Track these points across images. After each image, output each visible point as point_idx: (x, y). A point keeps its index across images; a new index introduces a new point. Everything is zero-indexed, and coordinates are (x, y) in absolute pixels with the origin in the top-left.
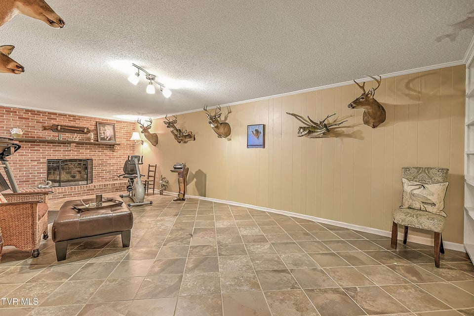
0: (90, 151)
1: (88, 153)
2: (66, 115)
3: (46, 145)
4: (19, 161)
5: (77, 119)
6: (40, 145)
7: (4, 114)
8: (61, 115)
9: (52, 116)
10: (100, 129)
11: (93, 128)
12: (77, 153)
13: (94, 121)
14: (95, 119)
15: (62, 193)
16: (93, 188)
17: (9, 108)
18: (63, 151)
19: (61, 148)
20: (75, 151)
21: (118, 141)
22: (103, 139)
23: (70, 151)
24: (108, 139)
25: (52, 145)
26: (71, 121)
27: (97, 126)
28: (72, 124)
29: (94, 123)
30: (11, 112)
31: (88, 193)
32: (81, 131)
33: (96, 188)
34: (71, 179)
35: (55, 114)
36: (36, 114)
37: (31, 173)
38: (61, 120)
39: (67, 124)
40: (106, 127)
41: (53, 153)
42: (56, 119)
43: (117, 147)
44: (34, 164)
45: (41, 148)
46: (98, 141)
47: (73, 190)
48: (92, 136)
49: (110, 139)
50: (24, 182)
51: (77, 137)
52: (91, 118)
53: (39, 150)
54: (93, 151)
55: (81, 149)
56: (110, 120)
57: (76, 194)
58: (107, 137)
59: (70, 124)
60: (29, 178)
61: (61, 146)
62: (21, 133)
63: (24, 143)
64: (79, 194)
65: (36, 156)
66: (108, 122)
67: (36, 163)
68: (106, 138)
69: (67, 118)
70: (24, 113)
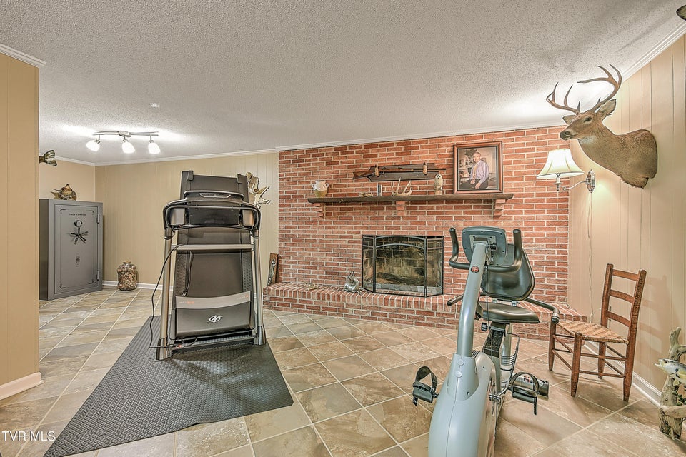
0: (437, 218)
1: (435, 223)
2: (392, 145)
3: (361, 209)
4: (327, 237)
5: (412, 148)
6: (351, 209)
7: (310, 160)
8: (384, 145)
9: (371, 151)
10: (460, 162)
11: (445, 162)
12: (412, 223)
13: (447, 146)
14: (450, 138)
16: (430, 309)
17: (315, 150)
18: (387, 218)
19: (384, 213)
20: (409, 218)
21: (507, 187)
22: (466, 186)
23: (399, 217)
24: (478, 185)
25: (369, 206)
26: (402, 154)
27: (453, 155)
28: (404, 160)
29: (447, 150)
30: (319, 155)
31: (419, 318)
32: (414, 171)
33: (439, 310)
35: (374, 146)
36: (348, 153)
37: (340, 260)
38: (384, 155)
39: (394, 162)
40: (476, 155)
41: (371, 223)
42: (375, 156)
44: (343, 243)
45: (354, 214)
46: (452, 192)
47: (389, 307)
48: (440, 181)
49: (484, 186)
50: (332, 273)
51: (405, 189)
52: (442, 139)
53: (351, 219)
54: (443, 218)
55: (419, 213)
56: (488, 135)
58: (477, 181)
59: (399, 162)
60: (338, 269)
61: (383, 209)
62: (325, 189)
63: (332, 206)
64: (401, 317)
65: (346, 228)
66: (484, 140)
67: (346, 242)
68: (473, 182)
69: (394, 149)
70: (334, 154)
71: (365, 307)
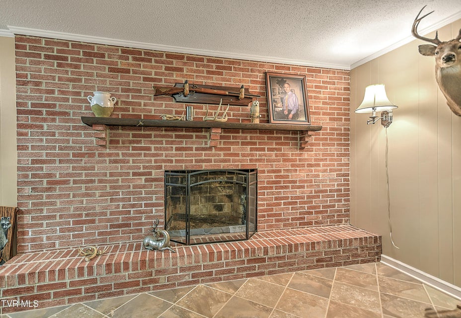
0: (251, 149)
1: (248, 155)
2: (201, 60)
3: (163, 136)
4: (111, 175)
5: (224, 68)
6: (149, 136)
7: (79, 60)
8: (192, 59)
9: (175, 63)
10: (273, 90)
11: (256, 89)
12: (225, 155)
13: (259, 71)
14: (262, 64)
15: (190, 269)
16: (262, 255)
17: (89, 46)
18: (197, 149)
19: (193, 143)
20: (221, 149)
21: (314, 121)
22: (283, 116)
23: (210, 148)
24: (291, 116)
25: (174, 134)
26: (213, 73)
27: (266, 83)
28: (214, 80)
29: (259, 77)
30: (95, 55)
31: (249, 269)
32: (233, 97)
33: (270, 254)
34: (214, 212)
35: (180, 57)
36: (143, 60)
37: (133, 206)
38: (192, 71)
39: (204, 81)
40: (286, 85)
41: (176, 155)
42: (181, 70)
43: (311, 139)
44: (138, 182)
45: (152, 142)
46: (268, 121)
47: (215, 262)
48: (256, 108)
49: (296, 116)
50: (120, 226)
51: (224, 114)
52: (254, 64)
53: (149, 149)
54: (257, 149)
55: (232, 143)
56: (296, 68)
57: (223, 272)
58: (290, 111)
59: (209, 82)
60: (130, 218)
61: (191, 137)
62: (110, 104)
63: (120, 131)
64: (230, 271)
65: (143, 161)
66: (291, 72)
67: (142, 180)
68: (286, 112)
69: (204, 66)
70: (120, 57)
71: (182, 270)
